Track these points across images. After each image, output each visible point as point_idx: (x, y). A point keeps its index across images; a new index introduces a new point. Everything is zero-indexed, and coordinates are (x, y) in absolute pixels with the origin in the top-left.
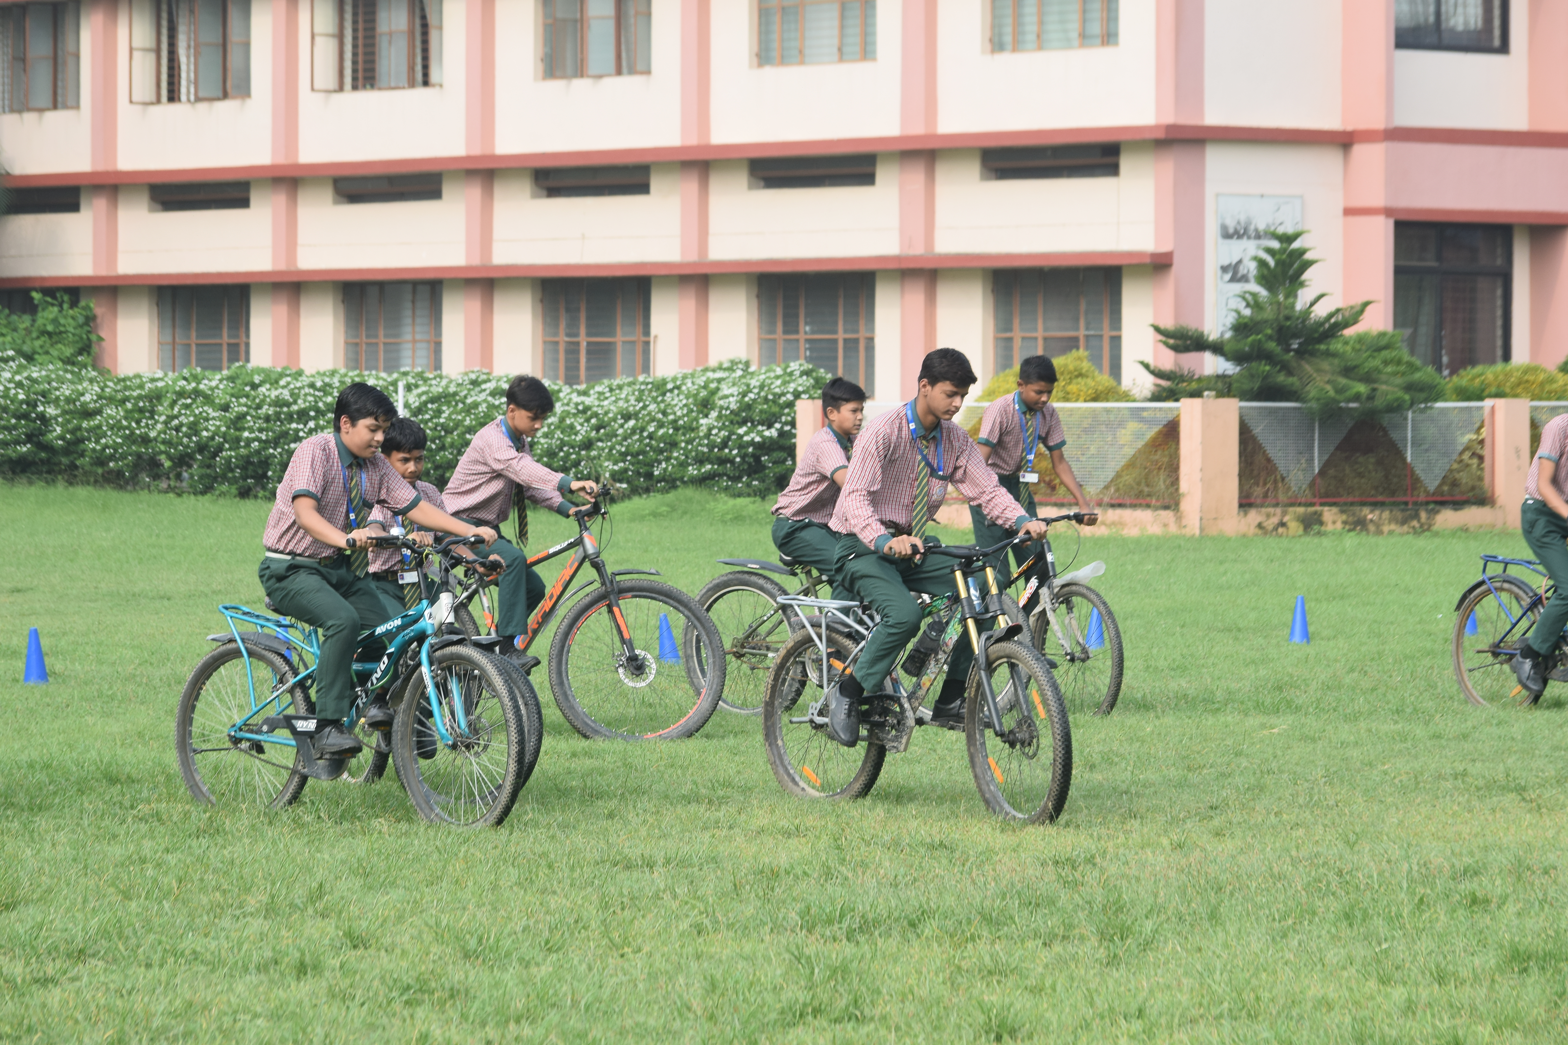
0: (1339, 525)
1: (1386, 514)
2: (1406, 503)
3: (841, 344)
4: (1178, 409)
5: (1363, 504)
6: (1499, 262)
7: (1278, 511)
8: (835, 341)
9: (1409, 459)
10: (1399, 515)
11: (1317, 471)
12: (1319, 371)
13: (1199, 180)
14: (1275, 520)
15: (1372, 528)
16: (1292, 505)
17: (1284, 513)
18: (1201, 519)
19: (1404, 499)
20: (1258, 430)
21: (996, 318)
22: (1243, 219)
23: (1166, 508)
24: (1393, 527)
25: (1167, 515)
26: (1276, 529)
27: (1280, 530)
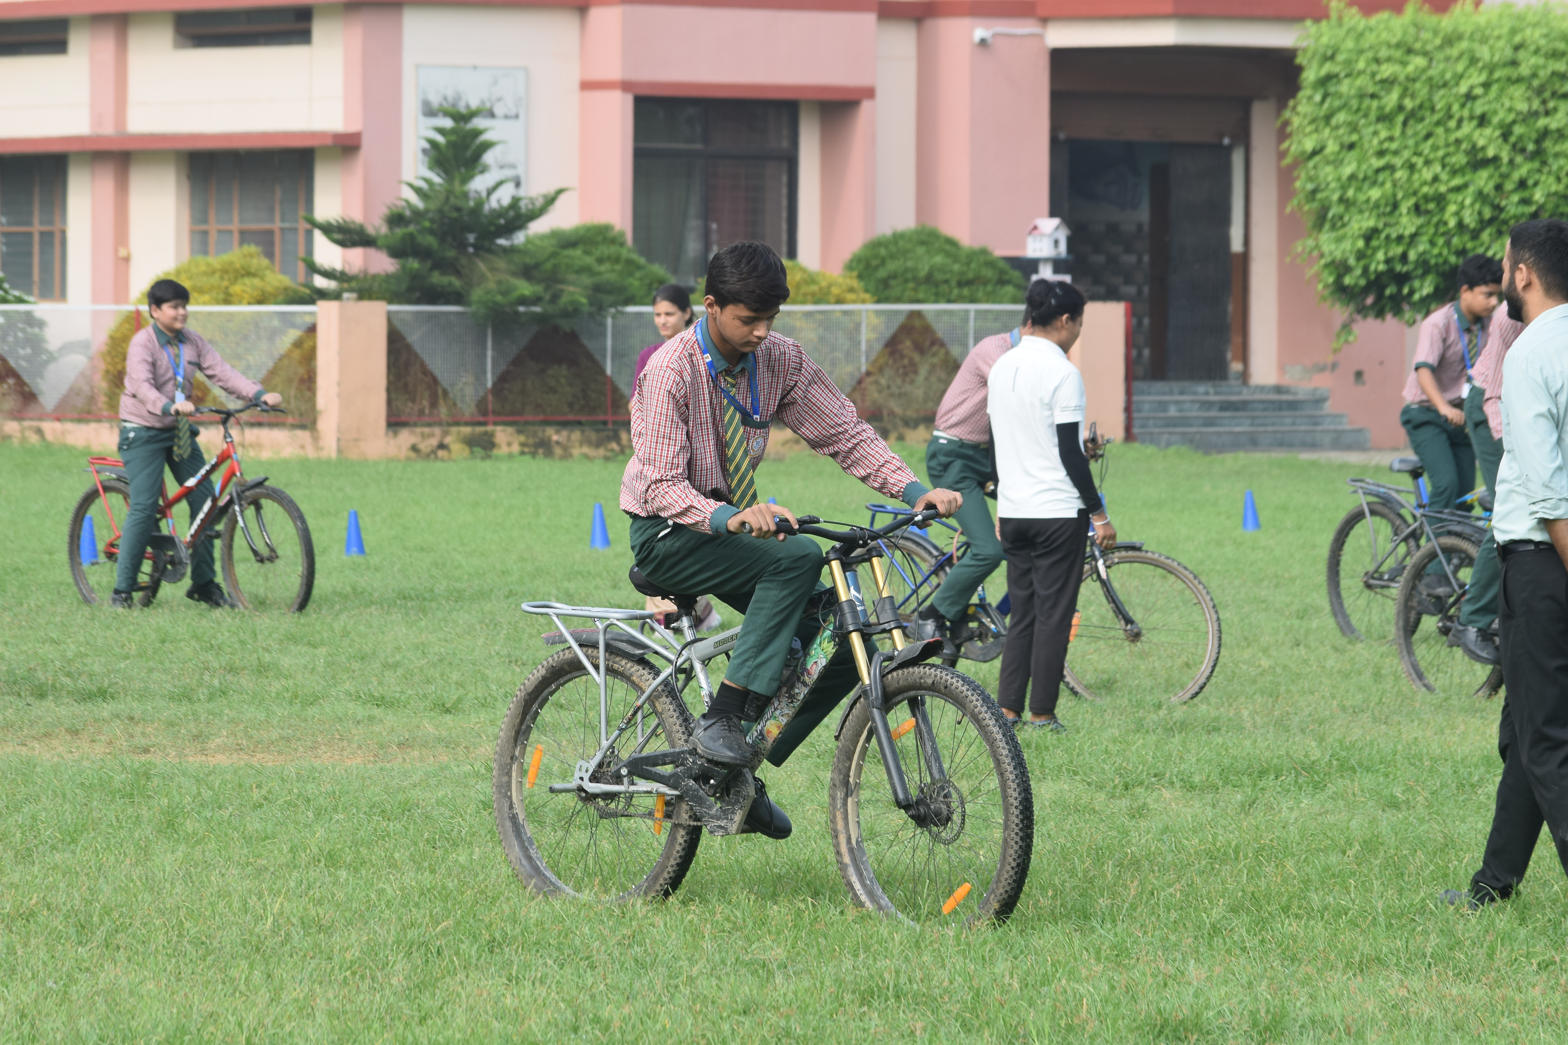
0: (516, 448)
1: (576, 435)
2: (605, 423)
3: (36, 238)
4: (312, 314)
5: (550, 423)
6: (785, 144)
7: (437, 431)
8: (30, 235)
9: (609, 371)
10: (593, 436)
11: (489, 384)
12: (493, 269)
13: (396, 49)
14: (434, 442)
15: (558, 451)
16: (457, 423)
17: (445, 434)
18: (339, 440)
19: (601, 417)
20: (414, 338)
21: (192, 208)
22: (450, 94)
23: (303, 427)
24: (586, 450)
25: (303, 436)
26: (434, 452)
27: (440, 453)
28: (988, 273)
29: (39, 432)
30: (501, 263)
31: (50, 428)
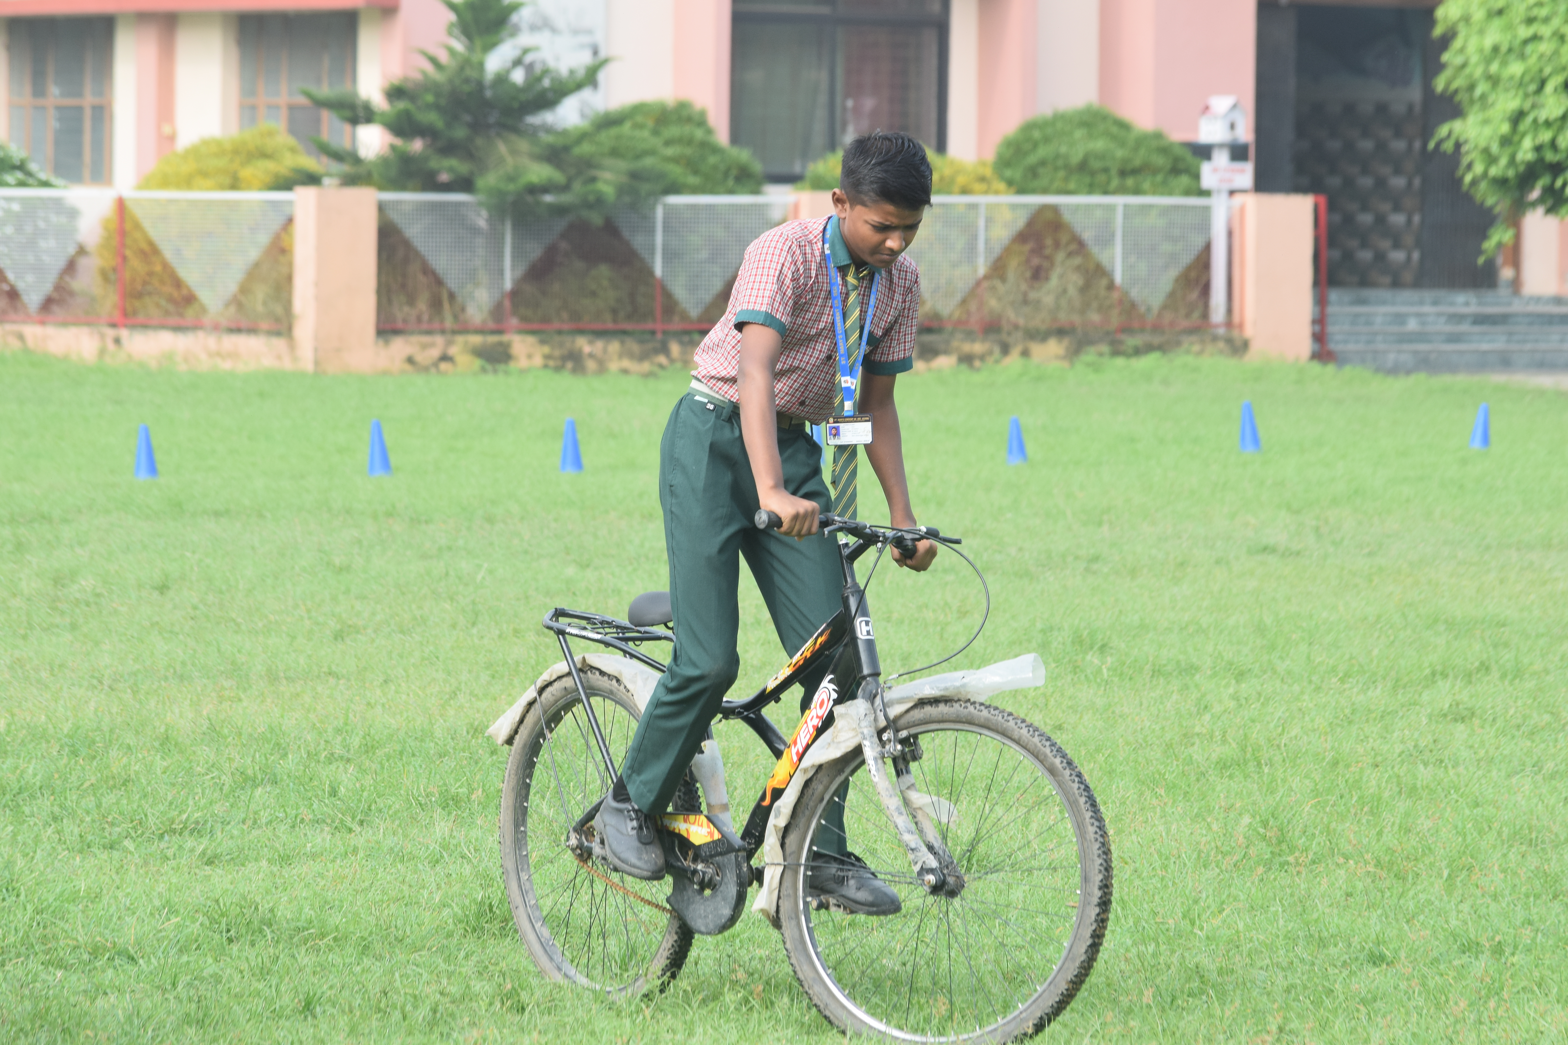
0: (538, 361)
1: (614, 346)
2: (653, 333)
4: (290, 203)
5: (581, 332)
7: (439, 340)
9: (658, 271)
10: (635, 347)
11: (508, 286)
12: (514, 152)
14: (435, 353)
15: (591, 365)
16: (464, 332)
17: (449, 343)
18: (316, 350)
19: (650, 325)
23: (278, 334)
24: (626, 363)
25: (279, 343)
26: (436, 365)
27: (444, 366)
28: (1160, 161)
29: (21, 337)
30: (523, 145)
31: (32, 332)
